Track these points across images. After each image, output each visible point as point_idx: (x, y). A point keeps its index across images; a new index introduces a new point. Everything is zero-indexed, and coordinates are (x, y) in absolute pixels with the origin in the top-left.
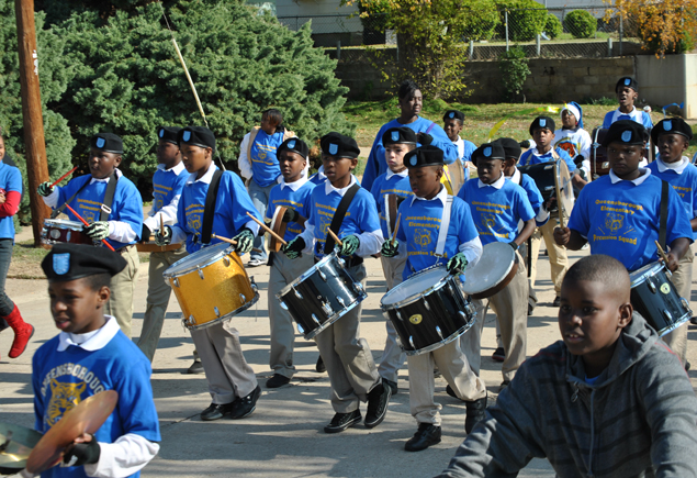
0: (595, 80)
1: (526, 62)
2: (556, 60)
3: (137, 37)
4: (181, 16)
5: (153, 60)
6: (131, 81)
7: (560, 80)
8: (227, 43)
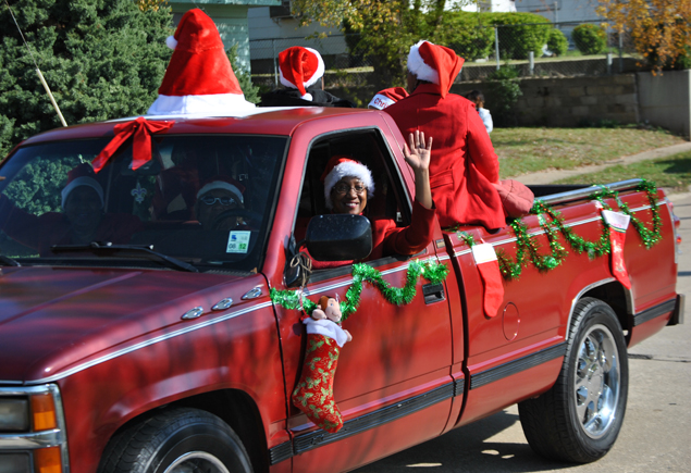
0: (593, 100)
1: (517, 83)
2: (550, 80)
3: (22, 66)
4: (78, 41)
5: (37, 93)
6: (10, 118)
7: (555, 101)
8: (124, 71)
